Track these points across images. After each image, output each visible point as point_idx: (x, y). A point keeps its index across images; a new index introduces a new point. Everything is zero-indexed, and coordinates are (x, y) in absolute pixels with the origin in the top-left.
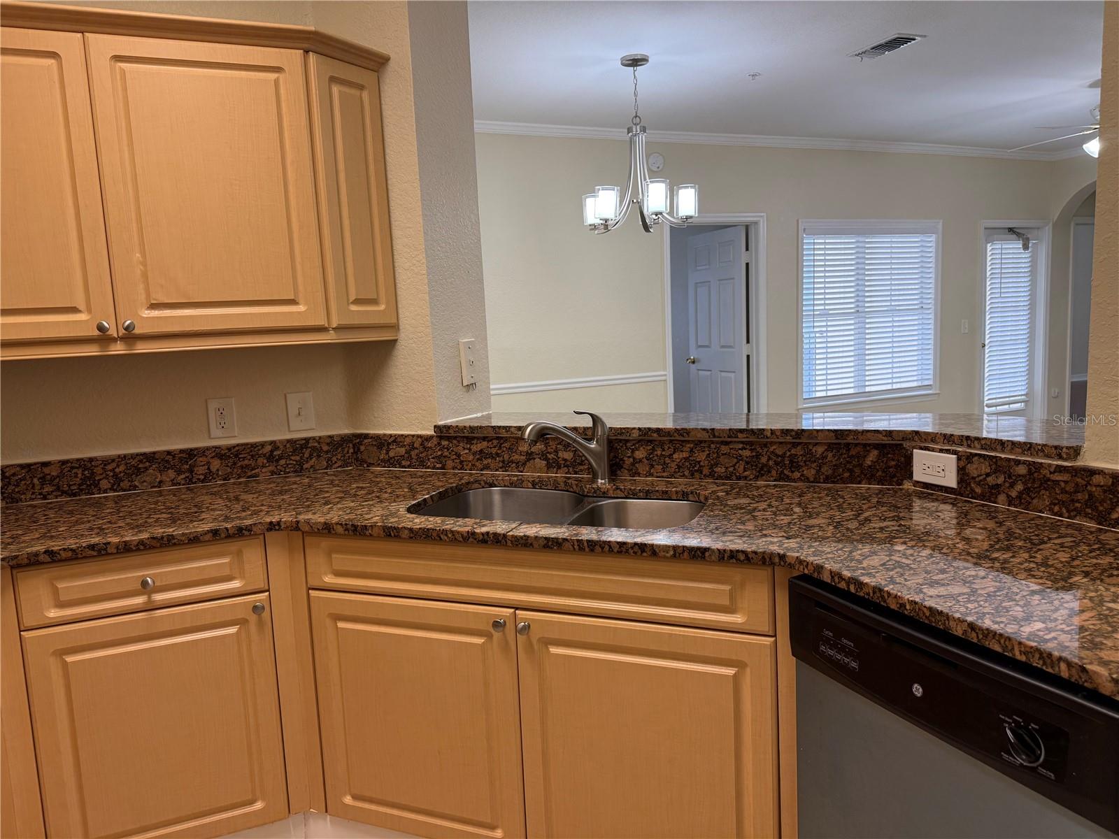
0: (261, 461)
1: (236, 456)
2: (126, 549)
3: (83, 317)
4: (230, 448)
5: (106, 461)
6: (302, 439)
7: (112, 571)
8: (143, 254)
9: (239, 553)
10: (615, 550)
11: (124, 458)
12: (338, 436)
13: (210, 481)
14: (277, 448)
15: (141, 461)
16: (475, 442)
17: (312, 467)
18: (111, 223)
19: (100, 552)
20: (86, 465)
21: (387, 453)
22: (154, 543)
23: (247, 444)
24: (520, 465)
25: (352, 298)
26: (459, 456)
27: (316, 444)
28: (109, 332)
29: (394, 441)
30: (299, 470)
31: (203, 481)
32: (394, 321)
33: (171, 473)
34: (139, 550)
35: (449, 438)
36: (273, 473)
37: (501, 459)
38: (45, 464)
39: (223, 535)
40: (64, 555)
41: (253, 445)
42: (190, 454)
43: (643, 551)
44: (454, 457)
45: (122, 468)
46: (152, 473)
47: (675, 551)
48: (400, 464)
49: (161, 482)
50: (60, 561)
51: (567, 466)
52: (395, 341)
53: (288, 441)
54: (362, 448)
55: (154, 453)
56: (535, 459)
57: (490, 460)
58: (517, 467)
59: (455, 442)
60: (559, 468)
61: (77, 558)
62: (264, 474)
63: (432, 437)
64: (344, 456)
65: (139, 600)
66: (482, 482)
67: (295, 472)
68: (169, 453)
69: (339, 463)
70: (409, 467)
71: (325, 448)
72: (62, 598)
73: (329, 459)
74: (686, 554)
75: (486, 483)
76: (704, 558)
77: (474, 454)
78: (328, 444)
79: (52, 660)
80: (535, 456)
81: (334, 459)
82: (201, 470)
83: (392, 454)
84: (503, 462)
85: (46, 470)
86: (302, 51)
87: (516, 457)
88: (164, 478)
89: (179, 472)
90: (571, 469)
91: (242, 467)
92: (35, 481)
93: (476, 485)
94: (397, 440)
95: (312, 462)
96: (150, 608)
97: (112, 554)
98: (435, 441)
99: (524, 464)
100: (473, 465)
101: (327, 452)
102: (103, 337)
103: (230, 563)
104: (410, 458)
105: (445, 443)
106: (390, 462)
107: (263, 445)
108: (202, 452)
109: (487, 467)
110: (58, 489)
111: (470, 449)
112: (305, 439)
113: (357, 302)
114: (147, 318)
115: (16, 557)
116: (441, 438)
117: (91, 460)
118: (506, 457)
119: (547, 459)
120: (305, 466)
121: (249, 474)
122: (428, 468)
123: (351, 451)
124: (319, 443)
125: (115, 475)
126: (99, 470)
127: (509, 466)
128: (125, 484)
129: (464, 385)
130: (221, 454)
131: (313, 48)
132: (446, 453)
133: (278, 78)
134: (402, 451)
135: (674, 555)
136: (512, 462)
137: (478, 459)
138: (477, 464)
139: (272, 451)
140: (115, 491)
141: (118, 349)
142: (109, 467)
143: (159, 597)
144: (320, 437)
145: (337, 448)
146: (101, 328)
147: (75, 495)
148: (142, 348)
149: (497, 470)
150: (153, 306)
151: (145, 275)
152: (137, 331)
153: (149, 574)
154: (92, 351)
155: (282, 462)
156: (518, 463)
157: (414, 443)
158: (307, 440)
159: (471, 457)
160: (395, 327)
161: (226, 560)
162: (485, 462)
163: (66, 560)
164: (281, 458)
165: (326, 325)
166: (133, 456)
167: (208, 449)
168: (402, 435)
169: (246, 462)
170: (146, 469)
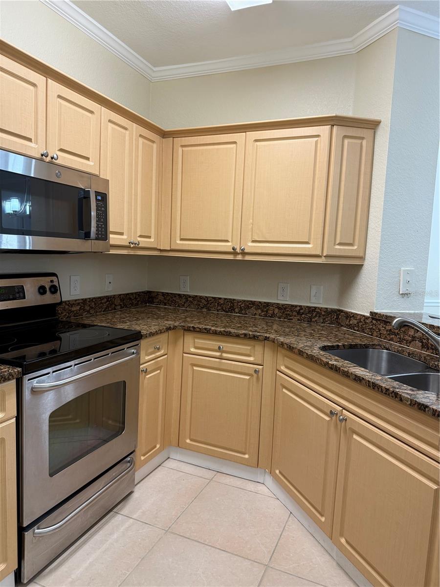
0: (295, 313)
1: (285, 309)
2: (215, 333)
3: (229, 244)
4: (283, 305)
5: (239, 301)
6: (313, 307)
7: (209, 340)
8: (253, 220)
9: (254, 346)
10: (384, 392)
11: (244, 301)
12: (330, 308)
13: (273, 317)
14: (302, 309)
15: (250, 304)
16: (388, 324)
17: (316, 321)
18: (244, 207)
19: (207, 332)
20: (232, 301)
21: (349, 322)
22: (224, 333)
23: (290, 305)
24: (409, 343)
25: (338, 242)
26: (380, 330)
27: (319, 311)
28: (237, 251)
29: (353, 316)
30: (310, 321)
31: (271, 317)
32: (361, 254)
33: (260, 311)
34: (219, 334)
35: (376, 320)
36: (298, 320)
37: (399, 337)
38: (220, 298)
39: (248, 337)
40: (198, 330)
41: (292, 306)
42: (268, 304)
43: (396, 397)
44: (377, 330)
45: (243, 305)
46: (253, 310)
47: (411, 402)
48: (354, 328)
49: (255, 314)
50: (196, 331)
51: (433, 349)
52: (363, 265)
53: (307, 307)
54: (340, 317)
55: (255, 301)
56: (416, 340)
57: (394, 336)
58: (407, 343)
59: (379, 322)
60: (428, 349)
61: (201, 332)
62: (295, 320)
63: (369, 317)
64: (331, 319)
65: (218, 354)
66: (382, 346)
67: (308, 321)
68: (260, 302)
69: (329, 322)
70: (357, 331)
71: (323, 313)
72: (196, 345)
73: (324, 319)
74: (416, 405)
75: (384, 347)
76: (425, 411)
77: (387, 331)
78: (325, 312)
79: (190, 366)
80: (417, 339)
81: (327, 319)
82: (271, 312)
83: (351, 323)
84: (400, 338)
85: (220, 301)
86: (330, 126)
87: (407, 337)
88: (257, 312)
89: (263, 311)
90: (434, 351)
91: (286, 314)
92: (216, 304)
93: (379, 347)
94: (354, 316)
95: (316, 319)
96: (221, 358)
97: (211, 333)
98: (370, 320)
99: (410, 342)
100: (386, 337)
101: (324, 315)
102: (234, 252)
103: (250, 349)
104: (358, 326)
105: (374, 322)
106: (350, 326)
107: (296, 306)
108: (272, 304)
109: (391, 340)
110: (222, 309)
111: (385, 328)
112: (314, 307)
113: (340, 244)
114: (250, 246)
115: (184, 326)
116: (373, 319)
117: (234, 300)
118: (402, 336)
119: (422, 342)
120: (313, 320)
121: (289, 318)
122: (365, 333)
123: (335, 317)
124: (321, 310)
125: (241, 308)
126: (235, 304)
127: (403, 342)
128: (243, 312)
129: (400, 293)
130: (280, 307)
131: (336, 123)
132: (374, 328)
133: (318, 140)
134: (355, 322)
135: (410, 404)
136: (404, 340)
137: (388, 334)
138: (388, 336)
139: (300, 310)
140: (240, 314)
141: (239, 257)
142: (239, 304)
143: (225, 355)
144: (322, 308)
145: (328, 315)
146: (233, 249)
147: (227, 312)
148: (248, 258)
149: (396, 342)
150: (253, 241)
151: (252, 229)
152: (246, 251)
153: (222, 345)
154: (231, 257)
155: (303, 316)
156: (407, 341)
157: (361, 319)
158: (316, 308)
159: (385, 333)
160: (363, 258)
161: (249, 348)
162: (392, 337)
163: (198, 332)
164: (303, 314)
165: (321, 255)
166: (248, 301)
167: (275, 303)
168: (357, 314)
169: (288, 312)
170: (251, 307)
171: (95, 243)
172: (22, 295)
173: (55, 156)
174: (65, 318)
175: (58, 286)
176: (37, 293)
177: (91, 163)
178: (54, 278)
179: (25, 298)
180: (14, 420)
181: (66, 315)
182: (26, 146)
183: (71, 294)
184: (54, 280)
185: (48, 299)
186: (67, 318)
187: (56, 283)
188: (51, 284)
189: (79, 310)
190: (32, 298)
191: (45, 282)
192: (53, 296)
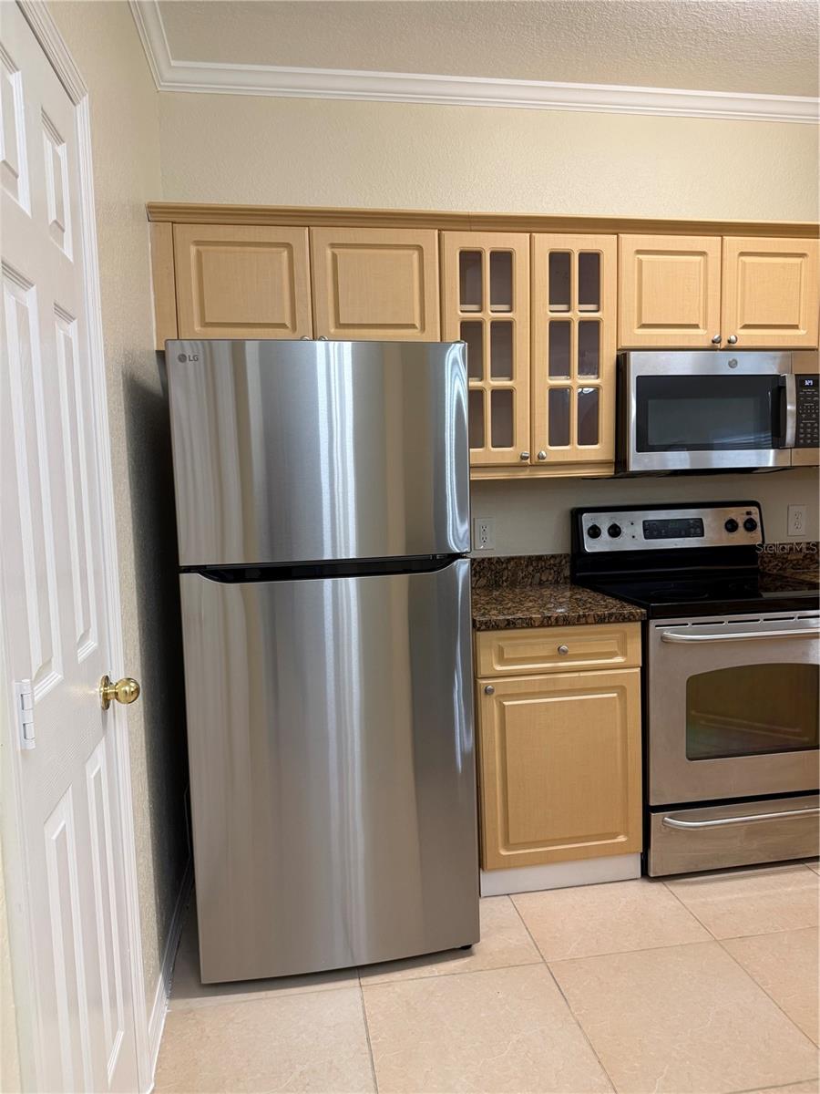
171: (797, 453)
172: (698, 530)
173: (733, 338)
174: (775, 571)
175: (758, 520)
176: (724, 530)
177: (801, 332)
178: (754, 510)
179: (703, 536)
180: (638, 670)
181: (777, 565)
182: (689, 335)
183: (790, 534)
184: (753, 512)
185: (741, 538)
186: (780, 569)
187: (756, 517)
188: (748, 517)
189: (803, 560)
190: (713, 535)
191: (738, 514)
192: (750, 534)
